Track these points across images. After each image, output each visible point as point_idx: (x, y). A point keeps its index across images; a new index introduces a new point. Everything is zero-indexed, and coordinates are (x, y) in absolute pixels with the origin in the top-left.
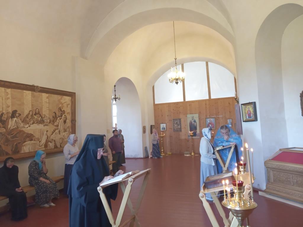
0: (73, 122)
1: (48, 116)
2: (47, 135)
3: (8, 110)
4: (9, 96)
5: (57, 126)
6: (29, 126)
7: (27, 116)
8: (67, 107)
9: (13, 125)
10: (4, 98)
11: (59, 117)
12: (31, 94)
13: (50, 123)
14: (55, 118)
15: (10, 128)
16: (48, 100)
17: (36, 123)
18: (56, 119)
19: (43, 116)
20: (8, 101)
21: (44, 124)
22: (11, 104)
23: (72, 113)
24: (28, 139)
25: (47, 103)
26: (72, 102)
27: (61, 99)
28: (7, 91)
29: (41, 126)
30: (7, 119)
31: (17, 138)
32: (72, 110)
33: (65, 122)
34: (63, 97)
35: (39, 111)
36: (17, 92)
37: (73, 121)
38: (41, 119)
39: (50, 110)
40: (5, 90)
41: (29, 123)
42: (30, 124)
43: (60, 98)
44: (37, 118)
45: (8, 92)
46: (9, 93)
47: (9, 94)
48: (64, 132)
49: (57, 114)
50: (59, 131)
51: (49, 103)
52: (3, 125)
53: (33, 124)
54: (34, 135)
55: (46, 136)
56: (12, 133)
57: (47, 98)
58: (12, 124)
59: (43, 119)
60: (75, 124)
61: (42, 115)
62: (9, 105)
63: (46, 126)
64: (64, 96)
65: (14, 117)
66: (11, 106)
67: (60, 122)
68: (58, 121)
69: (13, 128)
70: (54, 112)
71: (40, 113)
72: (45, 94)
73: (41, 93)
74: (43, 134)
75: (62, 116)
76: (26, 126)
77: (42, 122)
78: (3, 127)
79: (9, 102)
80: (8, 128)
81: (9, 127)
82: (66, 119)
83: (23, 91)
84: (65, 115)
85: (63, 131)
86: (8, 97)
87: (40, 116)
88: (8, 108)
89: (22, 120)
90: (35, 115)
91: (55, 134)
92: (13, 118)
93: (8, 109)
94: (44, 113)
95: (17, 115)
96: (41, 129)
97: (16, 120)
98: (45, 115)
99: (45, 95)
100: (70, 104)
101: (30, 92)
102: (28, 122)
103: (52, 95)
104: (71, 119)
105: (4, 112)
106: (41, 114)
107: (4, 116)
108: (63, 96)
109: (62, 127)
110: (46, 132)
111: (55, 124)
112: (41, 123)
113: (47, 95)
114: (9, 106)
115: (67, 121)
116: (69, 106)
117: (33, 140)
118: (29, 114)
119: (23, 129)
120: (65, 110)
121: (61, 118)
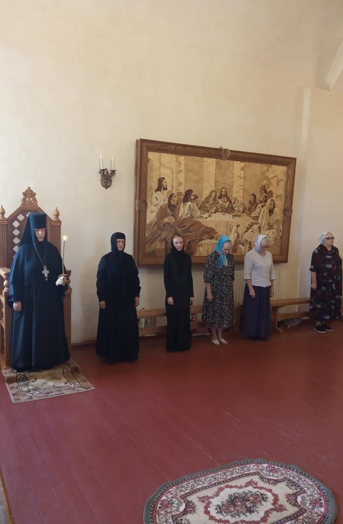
0: (286, 212)
1: (240, 200)
2: (237, 232)
3: (180, 190)
4: (182, 167)
5: (257, 218)
6: (210, 216)
7: (207, 200)
8: (278, 185)
9: (186, 212)
10: (174, 172)
11: (261, 202)
12: (214, 164)
13: (243, 212)
14: (254, 203)
15: (182, 216)
16: (243, 172)
17: (220, 212)
18: (254, 206)
19: (233, 201)
20: (180, 175)
21: (234, 214)
22: (184, 180)
23: (286, 196)
24: (207, 235)
25: (241, 178)
26: (288, 176)
27: (268, 170)
28: (180, 160)
29: (228, 217)
30: (177, 204)
31: (192, 232)
32: (286, 190)
33: (271, 212)
34: (271, 167)
35: (226, 192)
36: (194, 160)
37: (288, 211)
38: (229, 205)
39: (245, 190)
40: (176, 158)
41: (209, 211)
42: (211, 213)
43: (266, 168)
44: (222, 202)
45: (180, 162)
46: (182, 162)
47: (181, 164)
48: (269, 229)
49: (257, 197)
50: (260, 228)
51: (244, 177)
52: (172, 211)
53: (215, 212)
54: (217, 230)
55: (236, 234)
56: (184, 225)
57: (242, 169)
58: (184, 211)
59: (232, 205)
60: (291, 216)
61: (230, 199)
62: (181, 182)
63: (236, 218)
64: (273, 166)
65: (188, 201)
66: (183, 183)
67: (261, 211)
68: (258, 209)
69: (185, 217)
70: (252, 195)
71: (228, 195)
72: (239, 162)
73: (232, 161)
74: (231, 231)
75: (266, 201)
76: (205, 216)
77: (230, 210)
78: (172, 215)
79: (182, 177)
80: (178, 217)
81: (180, 215)
82: (274, 207)
83: (202, 158)
84: (272, 200)
85: (266, 227)
86: (180, 169)
87: (229, 199)
88: (180, 186)
89: (199, 206)
90: (220, 198)
91: (252, 231)
92: (186, 203)
93: (179, 188)
94: (234, 196)
95: (192, 197)
96: (228, 222)
97: (190, 206)
98: (236, 199)
99: (238, 165)
100: (285, 179)
101: (214, 160)
102: (208, 209)
103: (252, 164)
104: (283, 208)
105: (174, 192)
106: (230, 197)
107: (173, 198)
108: (272, 164)
109: (266, 220)
110: (236, 227)
111: (253, 215)
112: (229, 213)
113: (243, 164)
114: (182, 184)
115: (276, 210)
116: (282, 184)
117: (215, 238)
118: (210, 196)
119: (201, 220)
120: (274, 191)
121: (265, 205)
